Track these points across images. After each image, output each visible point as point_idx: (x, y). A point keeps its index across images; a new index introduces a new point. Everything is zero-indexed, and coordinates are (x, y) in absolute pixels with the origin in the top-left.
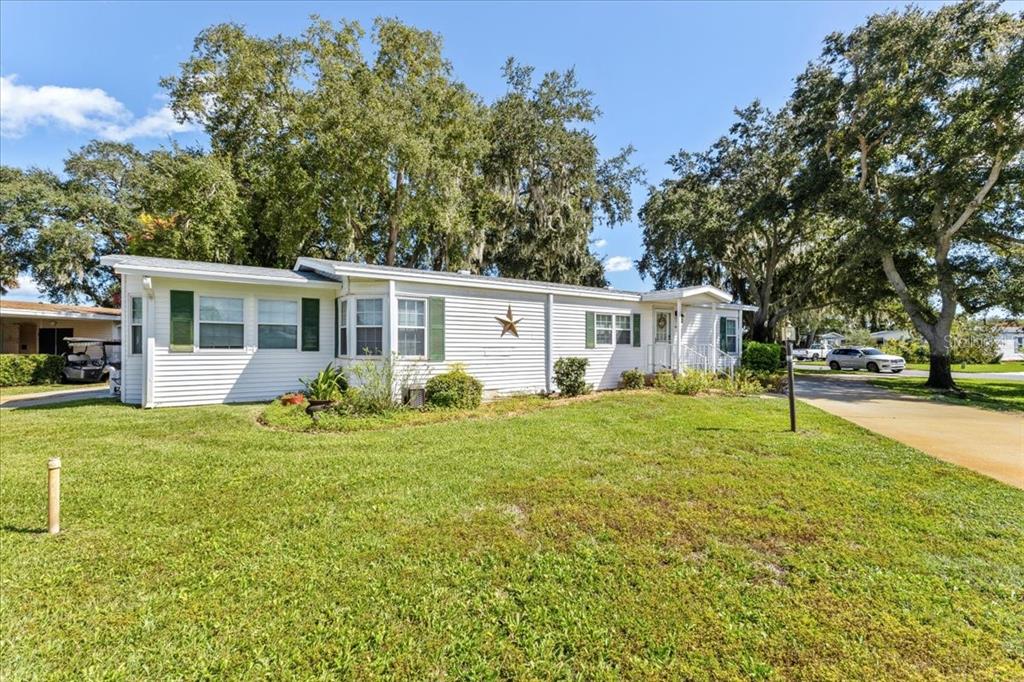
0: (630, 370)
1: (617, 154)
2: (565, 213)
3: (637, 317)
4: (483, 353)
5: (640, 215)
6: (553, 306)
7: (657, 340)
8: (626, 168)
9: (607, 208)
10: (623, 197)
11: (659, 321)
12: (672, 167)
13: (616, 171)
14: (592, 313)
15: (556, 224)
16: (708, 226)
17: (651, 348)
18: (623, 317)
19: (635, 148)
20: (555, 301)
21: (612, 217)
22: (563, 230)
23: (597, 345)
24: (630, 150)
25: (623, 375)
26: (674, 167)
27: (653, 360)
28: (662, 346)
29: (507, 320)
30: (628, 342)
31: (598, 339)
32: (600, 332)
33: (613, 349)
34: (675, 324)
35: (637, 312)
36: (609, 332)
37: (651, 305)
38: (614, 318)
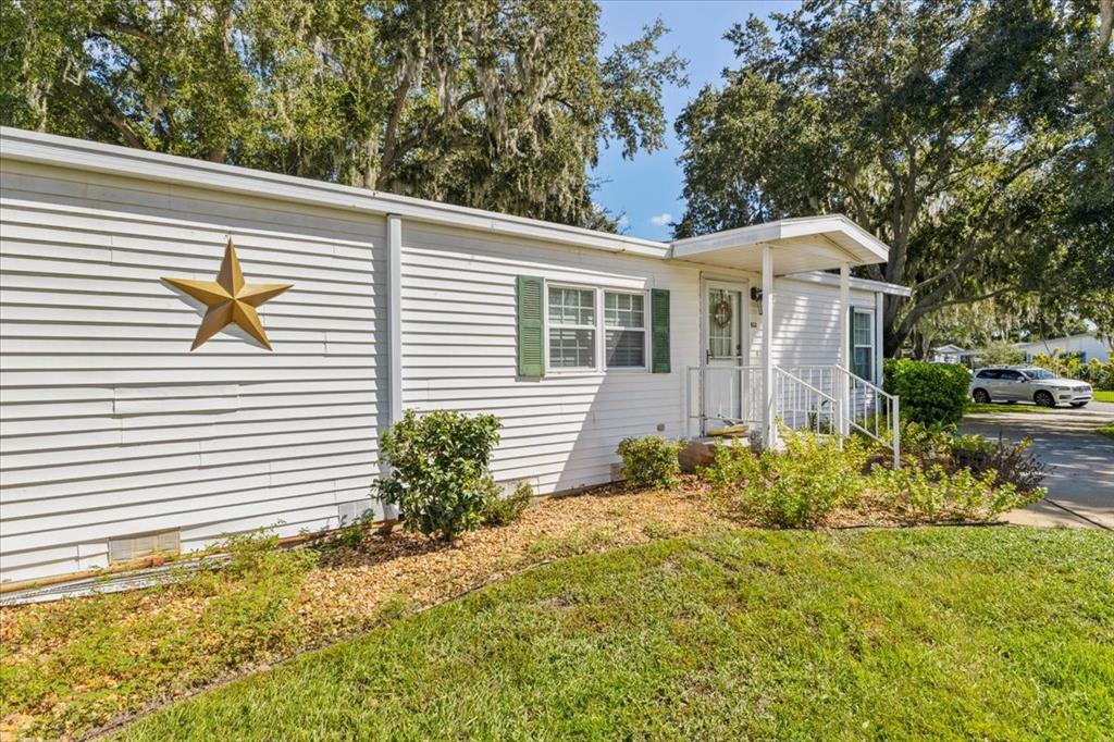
0: (643, 435)
1: (640, 36)
2: (543, 125)
3: (661, 298)
4: (106, 409)
5: (678, 127)
6: (403, 257)
7: (710, 355)
8: (653, 59)
9: (621, 123)
10: (648, 106)
11: (715, 309)
12: (732, 46)
13: (637, 64)
14: (535, 283)
15: (524, 143)
16: (803, 140)
17: (695, 374)
18: (624, 297)
19: (666, 25)
20: (408, 240)
21: (631, 142)
22: (538, 155)
23: (549, 370)
24: (658, 31)
25: (624, 448)
26: (737, 47)
27: (702, 405)
28: (723, 369)
29: (221, 292)
30: (640, 362)
31: (554, 353)
32: (561, 335)
33: (600, 381)
34: (751, 318)
35: (661, 285)
36: (587, 335)
37: (697, 271)
38: (601, 299)
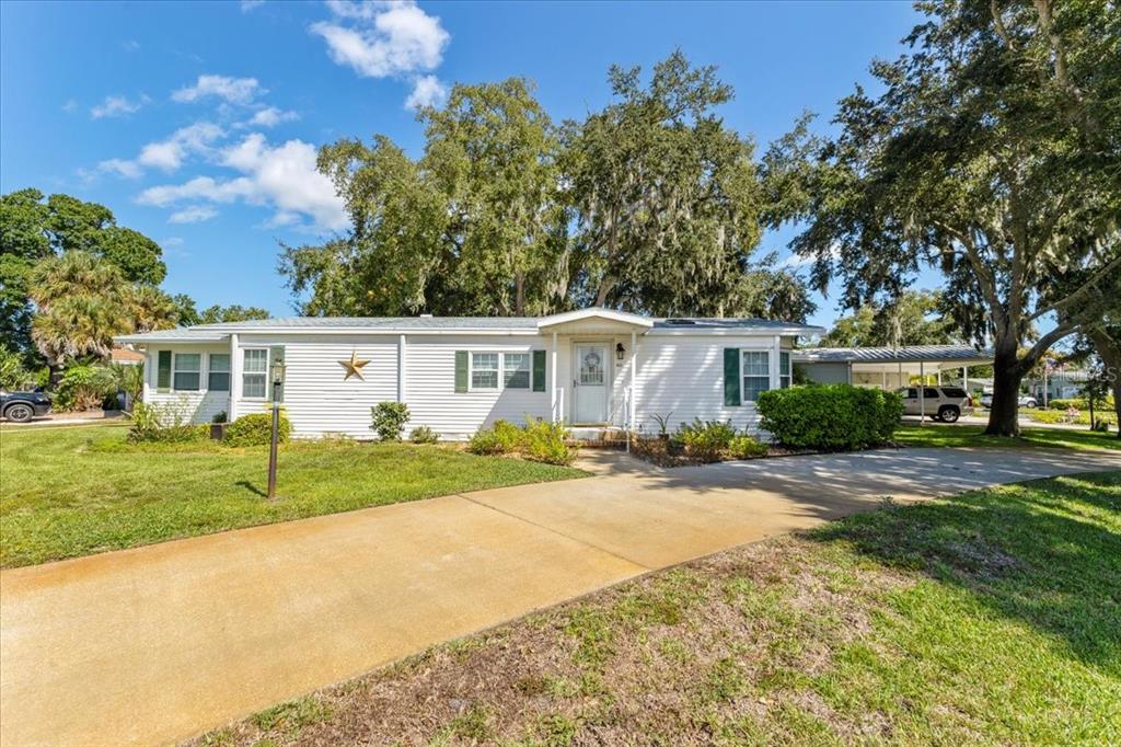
3: (540, 355)
4: (324, 396)
6: (406, 348)
7: (581, 383)
11: (586, 358)
18: (517, 356)
20: (408, 342)
23: (471, 389)
30: (525, 386)
31: (474, 382)
32: (481, 374)
33: (499, 394)
34: (617, 361)
35: (539, 348)
36: (495, 374)
37: (568, 338)
38: (501, 357)
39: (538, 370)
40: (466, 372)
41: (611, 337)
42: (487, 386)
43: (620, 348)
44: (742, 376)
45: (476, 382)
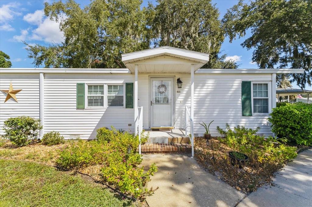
3: (130, 85)
6: (44, 81)
7: (157, 103)
14: (83, 85)
18: (116, 86)
20: (46, 78)
23: (87, 107)
30: (121, 105)
32: (93, 98)
33: (105, 110)
34: (177, 89)
35: (129, 81)
36: (102, 97)
37: (147, 75)
38: (106, 88)
39: (129, 95)
40: (83, 97)
41: (173, 75)
42: (97, 105)
43: (179, 81)
44: (252, 98)
45: (91, 103)
